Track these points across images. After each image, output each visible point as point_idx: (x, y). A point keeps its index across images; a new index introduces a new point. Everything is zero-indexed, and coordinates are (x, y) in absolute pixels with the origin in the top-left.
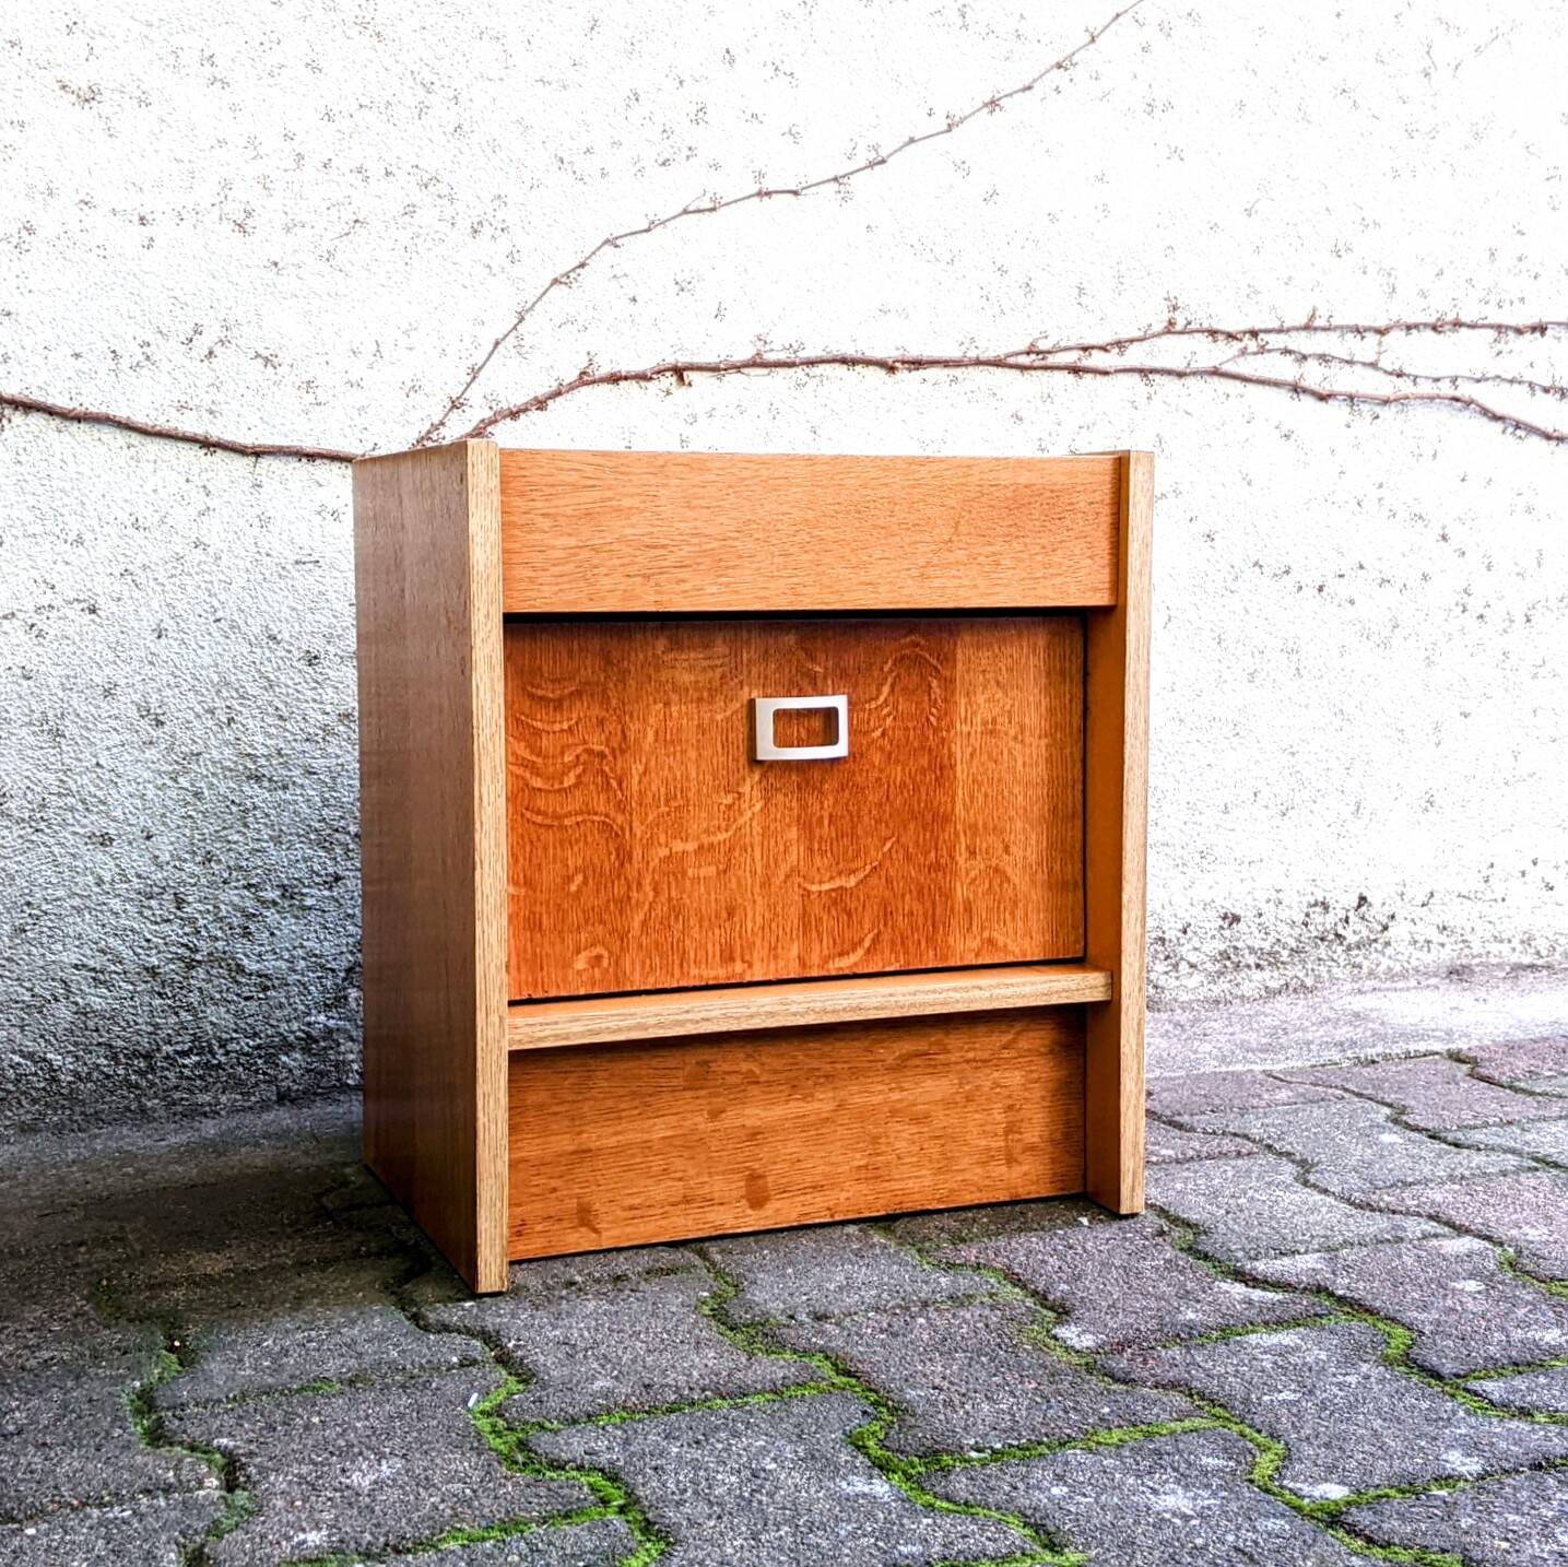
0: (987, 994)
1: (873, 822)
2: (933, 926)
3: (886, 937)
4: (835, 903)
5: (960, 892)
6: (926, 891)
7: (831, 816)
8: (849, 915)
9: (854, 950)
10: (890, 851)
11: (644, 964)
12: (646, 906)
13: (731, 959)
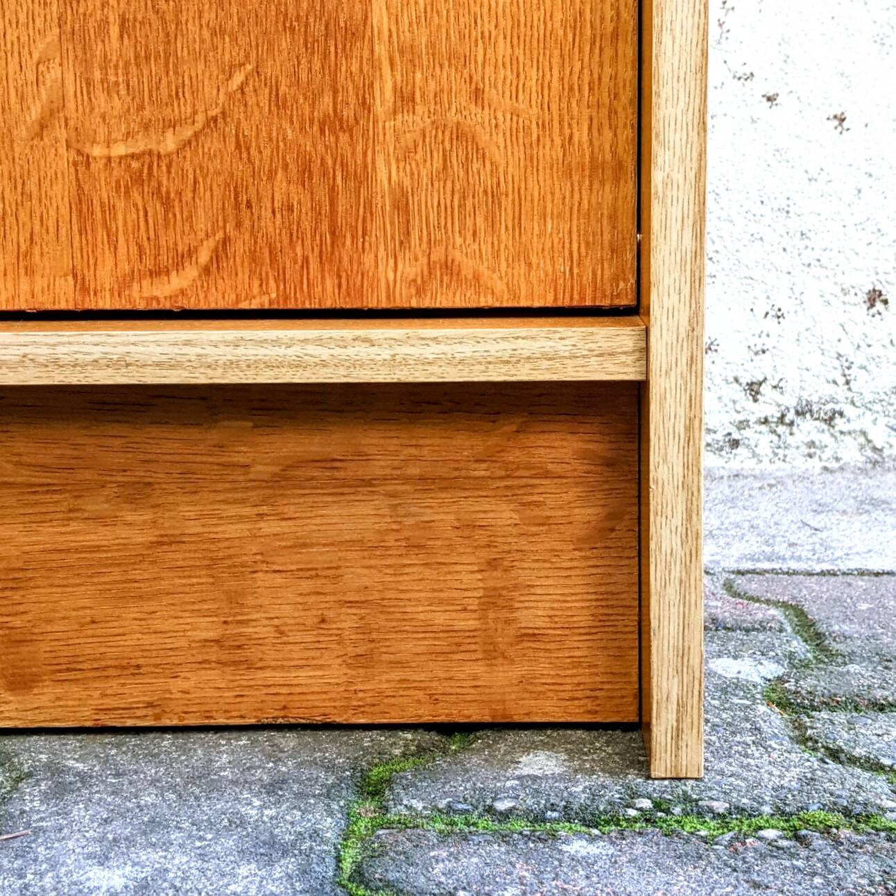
0: (386, 354)
1: (206, 34)
2: (333, 233)
3: (240, 248)
4: (138, 179)
5: (386, 174)
6: (316, 168)
7: (123, 21)
8: (167, 203)
9: (179, 265)
10: (241, 89)
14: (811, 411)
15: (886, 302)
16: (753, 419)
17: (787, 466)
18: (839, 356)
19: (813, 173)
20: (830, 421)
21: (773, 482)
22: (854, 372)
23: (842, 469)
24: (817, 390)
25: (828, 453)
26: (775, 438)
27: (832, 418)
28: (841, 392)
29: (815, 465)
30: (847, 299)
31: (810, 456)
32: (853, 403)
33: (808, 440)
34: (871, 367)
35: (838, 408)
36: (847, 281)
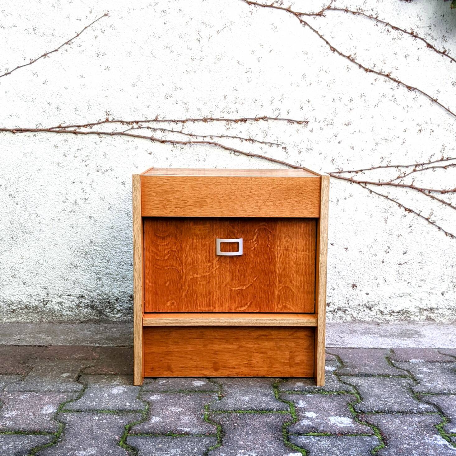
0: (278, 322)
1: (251, 272)
2: (268, 301)
4: (239, 293)
5: (277, 292)
6: (266, 292)
7: (239, 270)
8: (243, 296)
9: (244, 306)
10: (256, 280)
11: (185, 305)
12: (186, 291)
13: (210, 306)
14: (340, 309)
15: (356, 287)
16: (328, 311)
17: (335, 321)
18: (346, 298)
20: (344, 312)
21: (332, 325)
22: (350, 301)
23: (347, 322)
24: (342, 305)
25: (344, 319)
26: (333, 315)
27: (345, 311)
28: (347, 305)
29: (341, 321)
30: (348, 286)
31: (340, 319)
32: (349, 308)
33: (340, 315)
34: (353, 300)
35: (346, 309)
36: (348, 282)
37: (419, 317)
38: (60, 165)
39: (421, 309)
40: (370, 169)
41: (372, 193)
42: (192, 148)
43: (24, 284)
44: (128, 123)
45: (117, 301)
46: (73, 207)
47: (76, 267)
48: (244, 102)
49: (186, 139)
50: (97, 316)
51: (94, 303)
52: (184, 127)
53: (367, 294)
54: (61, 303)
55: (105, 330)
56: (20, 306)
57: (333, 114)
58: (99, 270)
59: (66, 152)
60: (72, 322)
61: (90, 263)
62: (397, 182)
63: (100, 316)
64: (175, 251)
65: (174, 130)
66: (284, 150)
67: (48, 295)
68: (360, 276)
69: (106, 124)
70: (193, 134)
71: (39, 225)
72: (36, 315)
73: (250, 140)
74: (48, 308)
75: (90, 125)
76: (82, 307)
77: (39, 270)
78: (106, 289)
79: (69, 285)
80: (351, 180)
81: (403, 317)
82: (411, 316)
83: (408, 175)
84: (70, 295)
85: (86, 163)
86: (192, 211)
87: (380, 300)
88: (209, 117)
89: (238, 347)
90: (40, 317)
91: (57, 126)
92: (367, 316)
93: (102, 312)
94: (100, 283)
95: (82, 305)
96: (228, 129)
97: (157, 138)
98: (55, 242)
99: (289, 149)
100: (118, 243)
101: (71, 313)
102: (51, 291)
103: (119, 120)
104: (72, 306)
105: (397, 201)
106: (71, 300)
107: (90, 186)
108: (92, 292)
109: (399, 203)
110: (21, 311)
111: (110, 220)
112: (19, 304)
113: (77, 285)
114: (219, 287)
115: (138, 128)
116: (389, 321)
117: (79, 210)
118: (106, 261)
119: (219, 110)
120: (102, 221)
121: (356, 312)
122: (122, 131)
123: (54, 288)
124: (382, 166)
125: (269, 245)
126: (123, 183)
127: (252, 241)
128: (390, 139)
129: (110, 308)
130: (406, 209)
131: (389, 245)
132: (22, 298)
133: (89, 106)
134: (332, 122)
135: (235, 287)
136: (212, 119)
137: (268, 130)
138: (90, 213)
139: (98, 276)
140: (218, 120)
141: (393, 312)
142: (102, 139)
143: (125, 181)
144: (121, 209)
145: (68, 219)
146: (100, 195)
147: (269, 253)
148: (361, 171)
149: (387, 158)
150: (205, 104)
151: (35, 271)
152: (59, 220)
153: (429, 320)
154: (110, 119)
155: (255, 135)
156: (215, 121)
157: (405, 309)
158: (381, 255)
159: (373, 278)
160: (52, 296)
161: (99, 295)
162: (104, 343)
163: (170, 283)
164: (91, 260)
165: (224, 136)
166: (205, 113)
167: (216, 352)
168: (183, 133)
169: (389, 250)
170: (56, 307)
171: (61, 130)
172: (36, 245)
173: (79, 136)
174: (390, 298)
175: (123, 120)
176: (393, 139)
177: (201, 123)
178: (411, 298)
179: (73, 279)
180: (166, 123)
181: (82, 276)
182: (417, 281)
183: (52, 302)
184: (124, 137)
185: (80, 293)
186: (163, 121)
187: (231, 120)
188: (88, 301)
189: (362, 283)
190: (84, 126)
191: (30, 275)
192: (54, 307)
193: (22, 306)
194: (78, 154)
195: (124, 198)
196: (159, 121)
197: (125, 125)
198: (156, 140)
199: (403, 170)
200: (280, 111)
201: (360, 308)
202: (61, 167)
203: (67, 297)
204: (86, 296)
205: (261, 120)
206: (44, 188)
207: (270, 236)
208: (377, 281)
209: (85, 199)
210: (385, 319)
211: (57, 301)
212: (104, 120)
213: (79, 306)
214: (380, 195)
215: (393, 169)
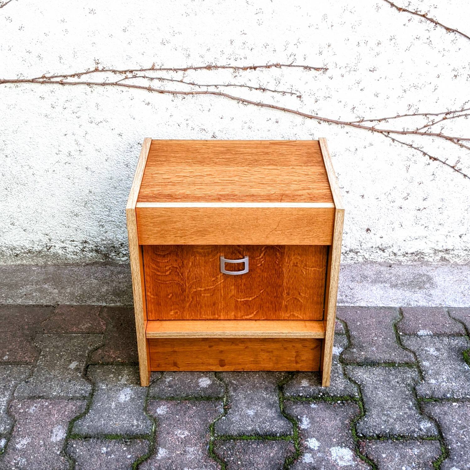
2: (275, 310)
3: (260, 312)
4: (245, 304)
5: (284, 303)
6: (273, 302)
8: (249, 306)
11: (189, 314)
12: (190, 302)
13: (214, 314)
14: (352, 251)
15: (370, 231)
18: (359, 241)
19: (356, 206)
20: (357, 253)
21: (343, 267)
22: (363, 244)
23: (358, 263)
24: (354, 247)
25: (356, 259)
26: (344, 256)
28: (359, 247)
29: (353, 262)
30: (362, 230)
31: (352, 260)
32: (362, 250)
33: (351, 257)
34: (366, 243)
35: (358, 251)
36: (362, 227)
37: (433, 258)
38: (49, 117)
39: (436, 250)
40: (395, 118)
41: (395, 141)
42: (195, 98)
43: (24, 230)
44: (121, 72)
45: (122, 245)
46: (68, 159)
47: (76, 215)
48: (253, 47)
49: (187, 89)
50: (103, 259)
51: (98, 248)
52: (185, 76)
53: (381, 238)
54: (64, 248)
55: (112, 277)
56: (23, 251)
57: (357, 59)
58: (101, 218)
59: (53, 103)
60: (78, 265)
61: (91, 212)
62: (423, 131)
63: (106, 259)
64: (177, 268)
65: (174, 79)
66: (299, 99)
67: (50, 240)
68: (374, 221)
69: (95, 73)
70: (196, 83)
71: (32, 177)
72: (40, 259)
73: (260, 89)
74: (52, 252)
75: (79, 75)
76: (86, 251)
77: (38, 219)
78: (110, 235)
79: (71, 232)
80: (373, 130)
81: (416, 258)
82: (425, 257)
83: (436, 123)
84: (73, 241)
85: (78, 115)
86: (193, 239)
87: (395, 243)
88: (212, 65)
89: (244, 348)
90: (45, 260)
91: (41, 76)
92: (379, 257)
93: (107, 255)
94: (103, 229)
95: (86, 249)
96: (235, 77)
97: (154, 88)
98: (52, 192)
99: (304, 98)
100: (119, 193)
101: (76, 257)
102: (53, 237)
103: (110, 69)
104: (76, 251)
105: (421, 150)
106: (74, 245)
107: (84, 138)
108: (96, 238)
109: (424, 151)
110: (24, 255)
111: (108, 171)
112: (22, 249)
113: (80, 231)
114: (224, 299)
115: (132, 78)
116: (402, 261)
117: (74, 161)
118: (107, 210)
119: (225, 56)
120: (99, 172)
121: (368, 253)
122: (114, 81)
123: (56, 234)
124: (408, 114)
125: (277, 262)
126: (120, 135)
127: (258, 258)
128: (419, 86)
129: (115, 252)
130: (431, 158)
131: (409, 192)
132: (24, 244)
133: (76, 54)
134: (356, 68)
135: (241, 299)
136: (216, 67)
137: (281, 78)
138: (86, 164)
139: (100, 223)
140: (224, 67)
141: (407, 253)
142: (92, 89)
143: (122, 132)
144: (120, 160)
145: (63, 170)
146: (96, 147)
147: (277, 269)
148: (385, 119)
149: (415, 106)
150: (208, 50)
151: (34, 219)
152: (54, 171)
153: (443, 261)
154: (100, 68)
155: (265, 83)
156: (220, 69)
157: (419, 251)
158: (400, 202)
159: (389, 223)
160: (55, 241)
161: (103, 240)
162: (111, 301)
163: (173, 296)
164: (91, 208)
165: (231, 85)
166: (209, 60)
167: (221, 352)
168: (184, 82)
169: (408, 197)
170: (60, 252)
171: (45, 80)
172: (32, 195)
173: (67, 86)
174: (404, 241)
175: (114, 69)
176: (424, 85)
177: (205, 71)
178: (427, 240)
179: (75, 226)
180: (165, 71)
181: (84, 223)
182: (435, 225)
183: (55, 246)
184: (117, 87)
185: (83, 239)
186: (160, 69)
187: (239, 68)
188: (92, 246)
189: (377, 227)
190: (71, 76)
191: (29, 223)
192: (58, 251)
193: (25, 250)
194: (67, 105)
195: (121, 150)
196: (157, 70)
197: (118, 74)
198: (154, 90)
199: (431, 118)
200: (295, 57)
201: (373, 250)
202: (50, 119)
203: (70, 242)
204: (90, 242)
205: (273, 68)
206: (34, 140)
207: (278, 253)
208: (393, 226)
209: (80, 150)
210: (398, 260)
211: (60, 246)
212: (94, 69)
213: (83, 251)
214: (403, 143)
215: (421, 117)
